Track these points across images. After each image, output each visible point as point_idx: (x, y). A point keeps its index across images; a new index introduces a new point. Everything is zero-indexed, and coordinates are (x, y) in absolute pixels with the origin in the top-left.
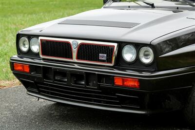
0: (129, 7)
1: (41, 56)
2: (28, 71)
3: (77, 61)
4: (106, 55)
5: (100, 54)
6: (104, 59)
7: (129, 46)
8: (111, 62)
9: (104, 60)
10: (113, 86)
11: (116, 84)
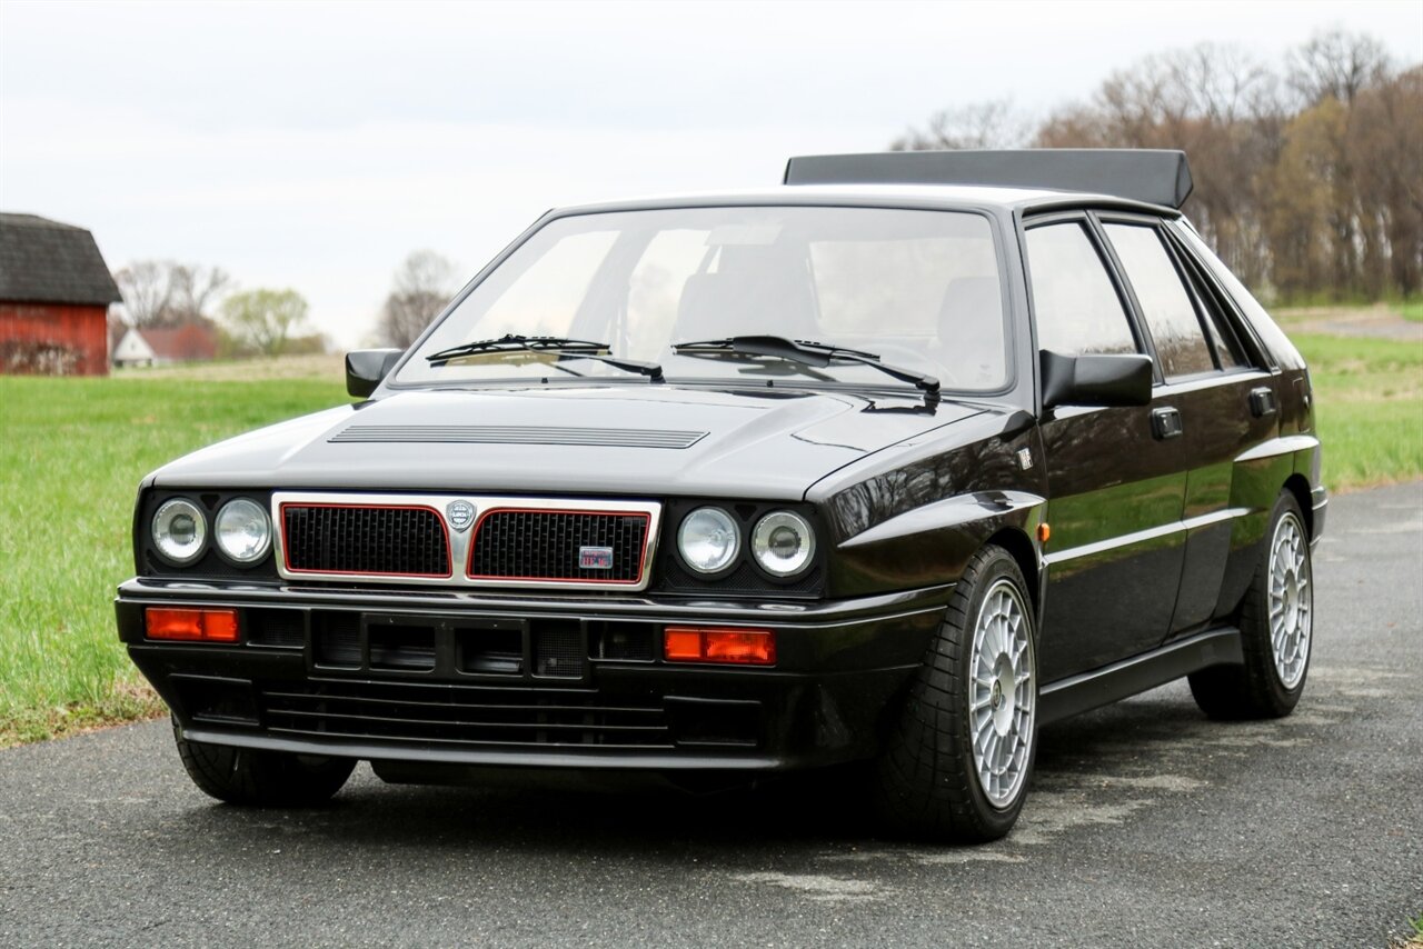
0: (545, 381)
1: (285, 573)
2: (232, 636)
3: (468, 581)
4: (609, 550)
5: (583, 549)
6: (606, 565)
7: (708, 511)
8: (635, 577)
9: (600, 571)
10: (657, 664)
11: (673, 655)
